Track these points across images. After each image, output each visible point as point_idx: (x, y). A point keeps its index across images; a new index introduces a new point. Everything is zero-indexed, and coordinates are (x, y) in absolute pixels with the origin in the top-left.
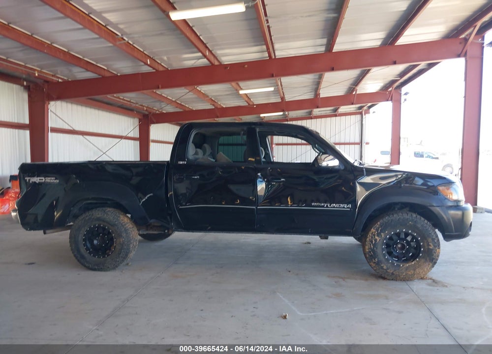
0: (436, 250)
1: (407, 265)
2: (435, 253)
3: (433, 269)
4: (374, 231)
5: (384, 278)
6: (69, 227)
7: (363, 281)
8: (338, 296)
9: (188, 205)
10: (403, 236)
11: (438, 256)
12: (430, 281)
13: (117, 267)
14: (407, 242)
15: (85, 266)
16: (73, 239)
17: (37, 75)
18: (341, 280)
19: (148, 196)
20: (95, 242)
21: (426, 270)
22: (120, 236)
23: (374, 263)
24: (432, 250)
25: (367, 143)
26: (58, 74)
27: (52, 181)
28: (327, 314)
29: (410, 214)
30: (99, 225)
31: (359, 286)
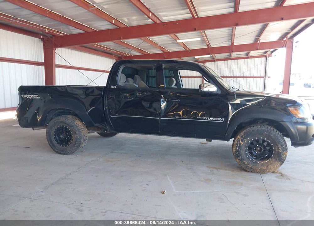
0: (284, 153)
1: (263, 162)
2: (283, 155)
3: (281, 166)
4: (240, 137)
5: (246, 171)
6: (46, 127)
7: (230, 172)
8: (208, 181)
9: (117, 116)
10: (261, 142)
11: (285, 157)
12: (278, 175)
13: (73, 153)
14: (264, 146)
15: (55, 151)
16: (48, 134)
17: (47, 31)
18: (215, 170)
19: (92, 108)
20: (61, 136)
21: (275, 166)
22: (75, 133)
23: (239, 159)
24: (281, 153)
25: (269, 77)
26: (61, 31)
27: (36, 97)
28: (193, 192)
29: (266, 126)
30: (63, 126)
31: (227, 175)
